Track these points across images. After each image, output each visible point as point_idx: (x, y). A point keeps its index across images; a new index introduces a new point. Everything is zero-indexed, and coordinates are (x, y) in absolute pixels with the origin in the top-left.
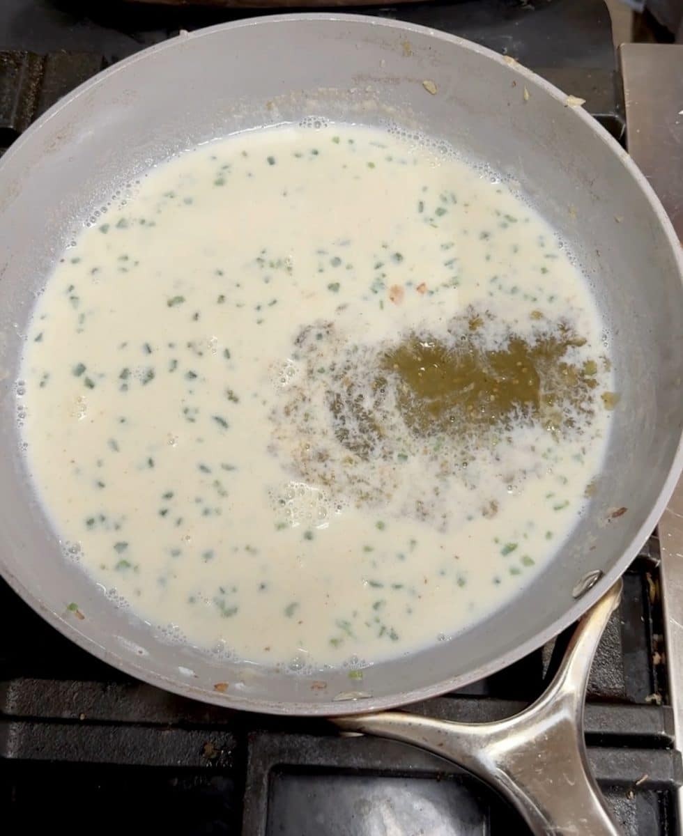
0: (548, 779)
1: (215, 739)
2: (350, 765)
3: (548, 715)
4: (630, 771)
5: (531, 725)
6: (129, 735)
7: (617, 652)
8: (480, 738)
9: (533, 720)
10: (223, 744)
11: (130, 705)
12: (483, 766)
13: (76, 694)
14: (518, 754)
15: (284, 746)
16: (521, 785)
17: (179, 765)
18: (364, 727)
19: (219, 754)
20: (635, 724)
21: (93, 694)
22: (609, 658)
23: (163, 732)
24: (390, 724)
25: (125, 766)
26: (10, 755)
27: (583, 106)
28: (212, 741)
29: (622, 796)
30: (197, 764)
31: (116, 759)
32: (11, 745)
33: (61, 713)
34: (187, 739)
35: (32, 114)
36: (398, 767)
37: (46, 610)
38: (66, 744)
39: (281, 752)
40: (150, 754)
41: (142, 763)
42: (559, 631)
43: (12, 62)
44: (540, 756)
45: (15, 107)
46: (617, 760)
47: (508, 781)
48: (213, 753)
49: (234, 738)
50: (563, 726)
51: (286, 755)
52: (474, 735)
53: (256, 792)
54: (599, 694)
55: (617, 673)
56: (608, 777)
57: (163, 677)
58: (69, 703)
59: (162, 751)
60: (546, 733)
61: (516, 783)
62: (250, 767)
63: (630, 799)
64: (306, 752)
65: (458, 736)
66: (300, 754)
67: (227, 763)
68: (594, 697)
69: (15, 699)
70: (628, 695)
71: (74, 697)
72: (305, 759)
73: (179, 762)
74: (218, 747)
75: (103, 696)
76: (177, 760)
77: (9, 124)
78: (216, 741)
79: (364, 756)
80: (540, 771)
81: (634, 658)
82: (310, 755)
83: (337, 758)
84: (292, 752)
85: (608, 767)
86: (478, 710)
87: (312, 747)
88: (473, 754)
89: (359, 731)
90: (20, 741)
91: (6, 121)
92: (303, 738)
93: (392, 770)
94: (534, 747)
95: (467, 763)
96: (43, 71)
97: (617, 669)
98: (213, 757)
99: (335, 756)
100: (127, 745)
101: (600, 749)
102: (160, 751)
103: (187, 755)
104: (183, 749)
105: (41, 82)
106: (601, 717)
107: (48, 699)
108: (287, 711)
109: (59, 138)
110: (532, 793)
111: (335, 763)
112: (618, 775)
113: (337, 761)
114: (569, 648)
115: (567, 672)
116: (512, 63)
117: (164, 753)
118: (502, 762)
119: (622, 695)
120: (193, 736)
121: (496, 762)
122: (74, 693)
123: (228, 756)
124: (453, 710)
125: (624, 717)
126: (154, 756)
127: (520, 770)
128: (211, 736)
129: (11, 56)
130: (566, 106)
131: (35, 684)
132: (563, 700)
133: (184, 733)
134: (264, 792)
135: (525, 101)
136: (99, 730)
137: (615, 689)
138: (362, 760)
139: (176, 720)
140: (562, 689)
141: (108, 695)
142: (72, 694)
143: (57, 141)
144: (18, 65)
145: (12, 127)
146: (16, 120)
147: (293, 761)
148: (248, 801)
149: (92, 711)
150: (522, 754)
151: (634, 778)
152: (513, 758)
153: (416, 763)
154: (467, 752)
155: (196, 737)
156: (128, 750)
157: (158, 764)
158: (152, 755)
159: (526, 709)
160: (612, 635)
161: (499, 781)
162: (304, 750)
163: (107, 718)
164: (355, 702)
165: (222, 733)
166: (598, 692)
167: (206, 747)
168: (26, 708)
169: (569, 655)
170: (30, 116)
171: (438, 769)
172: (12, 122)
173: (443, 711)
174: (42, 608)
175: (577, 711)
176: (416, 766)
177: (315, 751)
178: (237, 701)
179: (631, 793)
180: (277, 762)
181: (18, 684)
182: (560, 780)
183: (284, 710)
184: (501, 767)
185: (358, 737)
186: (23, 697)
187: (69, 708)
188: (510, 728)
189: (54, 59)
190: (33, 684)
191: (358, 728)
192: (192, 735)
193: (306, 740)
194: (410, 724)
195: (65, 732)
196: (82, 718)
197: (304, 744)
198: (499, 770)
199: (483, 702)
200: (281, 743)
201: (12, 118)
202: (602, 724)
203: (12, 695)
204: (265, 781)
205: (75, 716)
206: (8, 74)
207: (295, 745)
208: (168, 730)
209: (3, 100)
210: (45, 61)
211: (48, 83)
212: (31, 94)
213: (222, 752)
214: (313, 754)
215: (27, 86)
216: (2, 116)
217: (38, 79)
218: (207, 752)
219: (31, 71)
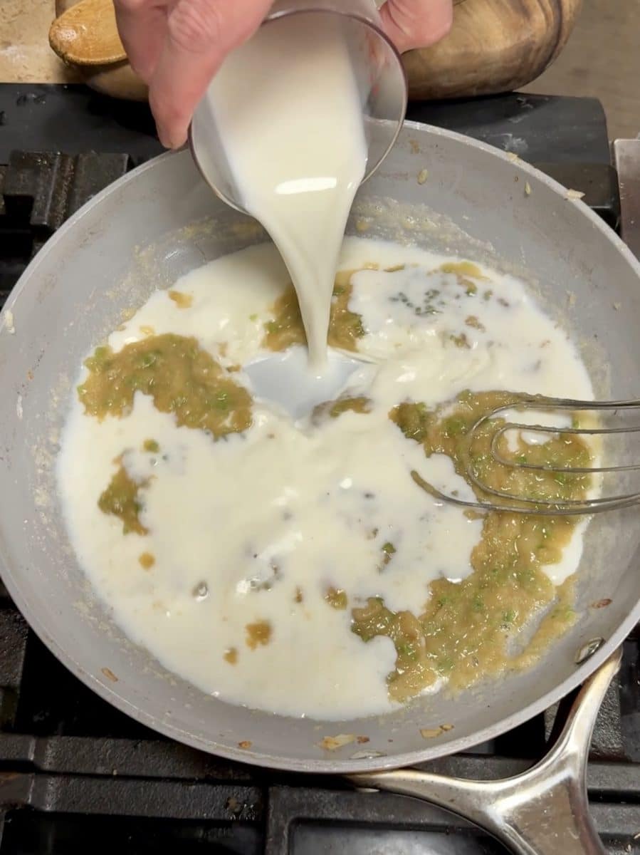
0: (553, 834)
1: (238, 794)
2: (365, 819)
3: (553, 773)
4: (628, 826)
5: (537, 783)
6: (158, 789)
7: (615, 714)
8: (489, 794)
9: (539, 778)
10: (246, 798)
11: (159, 761)
12: (492, 822)
13: (109, 751)
14: (525, 810)
15: (304, 800)
16: (527, 839)
17: (205, 818)
18: (379, 784)
19: (242, 807)
20: (633, 782)
21: (125, 751)
22: (608, 719)
23: (190, 787)
24: (404, 781)
25: (153, 818)
26: (48, 809)
27: (582, 199)
28: (235, 795)
29: (621, 849)
30: (222, 817)
31: (147, 812)
32: (49, 798)
33: (95, 769)
34: (212, 793)
35: (65, 211)
36: (410, 821)
37: (83, 673)
38: (101, 798)
39: (301, 806)
40: (179, 807)
41: (170, 816)
42: (563, 695)
43: (46, 163)
44: (545, 811)
45: (48, 207)
46: (615, 814)
47: (515, 835)
48: (236, 807)
49: (256, 793)
50: (568, 784)
51: (305, 809)
52: (483, 792)
53: (277, 844)
54: (598, 754)
55: (616, 734)
56: (607, 831)
57: (192, 736)
58: (102, 760)
59: (189, 805)
60: (551, 790)
61: (523, 837)
62: (271, 820)
63: (628, 852)
64: (324, 807)
65: (468, 793)
66: (318, 809)
67: (249, 816)
68: (596, 757)
69: (52, 755)
70: (625, 754)
71: (108, 754)
72: (323, 813)
73: (205, 815)
74: (241, 801)
75: (134, 753)
76: (204, 813)
77: (44, 220)
78: (239, 796)
79: (379, 811)
80: (545, 825)
81: (631, 719)
82: (327, 810)
83: (353, 812)
84: (311, 806)
85: (607, 821)
86: (485, 768)
87: (329, 802)
88: (483, 809)
89: (375, 787)
90: (57, 796)
91: (40, 218)
92: (320, 793)
93: (404, 823)
94: (540, 803)
95: (477, 819)
96: (74, 170)
97: (615, 730)
98: (237, 810)
99: (350, 811)
100: (157, 799)
101: (601, 805)
102: (187, 805)
103: (212, 809)
104: (208, 803)
105: (72, 182)
106: (601, 775)
107: (84, 757)
108: (308, 768)
109: (91, 233)
110: (539, 846)
111: (351, 817)
112: (617, 830)
113: (354, 815)
114: (573, 710)
115: (570, 733)
116: (513, 159)
117: (191, 806)
118: (510, 817)
119: (620, 754)
120: (218, 790)
121: (505, 817)
122: (107, 751)
123: (250, 810)
124: (461, 768)
125: (623, 775)
126: (182, 809)
127: (527, 824)
128: (235, 790)
129: (45, 157)
130: (566, 199)
131: (71, 742)
132: (567, 759)
133: (210, 787)
134: (285, 844)
135: (526, 195)
136: (131, 784)
137: (614, 748)
138: (376, 815)
139: (202, 776)
140: (566, 750)
141: (139, 752)
142: (105, 750)
143: (90, 236)
144: (51, 165)
145: (45, 223)
146: (49, 217)
147: (312, 815)
148: (270, 852)
149: (124, 767)
150: (529, 810)
151: (633, 833)
152: (521, 813)
153: (426, 818)
154: (477, 807)
155: (219, 792)
156: (158, 802)
157: (185, 817)
158: (180, 809)
159: (532, 768)
160: (610, 699)
161: (507, 834)
162: (322, 804)
163: (137, 774)
164: (371, 761)
165: (245, 788)
166: (597, 752)
167: (230, 802)
168: (63, 764)
169: (572, 718)
170: (63, 212)
171: (447, 823)
172: (46, 219)
173: (452, 769)
174: (80, 671)
175: (581, 769)
176: (427, 820)
177: (332, 806)
178: (261, 759)
179: (629, 847)
180: (297, 815)
181: (55, 742)
182: (564, 834)
183: (305, 767)
184: (509, 822)
185: (372, 793)
186: (60, 754)
187: (103, 764)
188: (517, 785)
189: (84, 159)
190: (69, 741)
191: (374, 784)
192: (216, 789)
193: (323, 794)
194: (423, 781)
195: (100, 787)
196: (115, 773)
197: (322, 798)
198: (507, 825)
199: (489, 761)
200: (300, 798)
201: (46, 215)
202: (602, 782)
203: (50, 752)
204: (285, 833)
205: (108, 771)
206: (41, 174)
207: (314, 800)
208: (195, 784)
209: (38, 198)
210: (76, 161)
211: (79, 182)
212: (64, 192)
213: (245, 805)
214: (330, 808)
215: (59, 185)
216: (36, 213)
217: (69, 178)
218: (231, 805)
219: (64, 171)
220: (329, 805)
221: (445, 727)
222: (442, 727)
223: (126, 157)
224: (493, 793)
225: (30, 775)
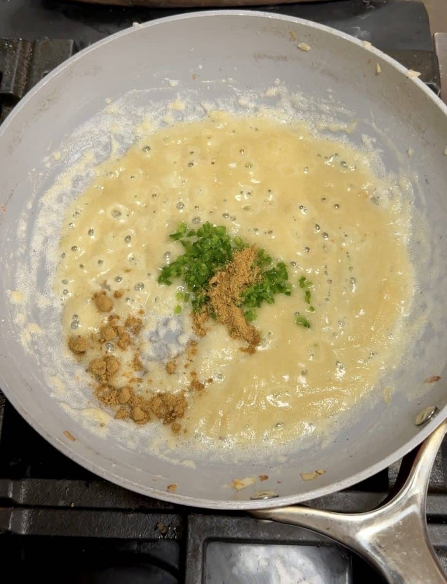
0: (403, 552)
1: (165, 519)
2: (259, 538)
6: (105, 517)
8: (355, 524)
9: (392, 512)
10: (170, 522)
12: (358, 544)
13: (68, 489)
14: (382, 535)
15: (213, 525)
17: (140, 537)
18: (273, 517)
19: (168, 529)
21: (80, 489)
23: (128, 515)
24: (293, 515)
25: (102, 538)
26: (23, 532)
27: (420, 77)
28: (162, 520)
29: (443, 556)
30: (153, 537)
31: (97, 534)
32: (23, 525)
33: (57, 502)
34: (145, 520)
35: (26, 83)
36: (292, 539)
37: (51, 437)
38: (62, 524)
39: (212, 529)
41: (115, 536)
43: (11, 46)
44: (397, 536)
45: (14, 79)
48: (163, 530)
49: (177, 519)
50: (412, 516)
51: (215, 531)
52: (351, 522)
53: (195, 557)
55: (439, 472)
56: (435, 544)
57: (134, 484)
58: (63, 496)
59: (128, 528)
60: (401, 520)
64: (228, 529)
65: (340, 523)
66: (224, 531)
67: (173, 535)
69: (25, 493)
70: (446, 487)
71: (67, 492)
72: (228, 534)
73: (140, 535)
74: (167, 525)
75: (87, 490)
76: (139, 534)
77: (10, 90)
78: (165, 521)
79: (269, 532)
80: (397, 546)
82: (231, 531)
83: (250, 533)
84: (219, 529)
85: (435, 537)
86: (346, 499)
87: (233, 526)
88: (351, 536)
89: (270, 519)
90: (30, 523)
91: (7, 88)
93: (288, 540)
94: (393, 530)
95: (347, 541)
96: (33, 52)
98: (163, 532)
100: (104, 523)
101: (430, 525)
102: (127, 528)
103: (146, 530)
104: (142, 527)
105: (31, 61)
106: (431, 503)
107: (49, 494)
109: (49, 100)
112: (442, 543)
113: (250, 535)
114: (416, 461)
116: (368, 46)
117: (130, 529)
118: (371, 541)
119: (442, 487)
122: (66, 489)
123: (174, 531)
125: (446, 503)
126: (123, 532)
127: (383, 546)
128: (162, 517)
129: (10, 42)
130: (407, 77)
131: (38, 482)
132: (412, 498)
133: (143, 515)
134: (200, 557)
135: (377, 74)
136: (85, 513)
137: (437, 483)
138: (267, 534)
139: (137, 506)
141: (90, 490)
143: (47, 102)
144: (15, 48)
145: (11, 92)
146: (14, 87)
147: (220, 536)
148: (189, 563)
149: (79, 501)
150: (385, 535)
152: (379, 538)
153: (304, 537)
156: (105, 527)
157: (126, 537)
158: (121, 531)
159: (388, 503)
162: (227, 527)
163: (89, 506)
164: (266, 501)
165: (169, 515)
167: (159, 525)
168: (34, 499)
169: (415, 466)
170: (24, 84)
171: (319, 540)
172: (12, 89)
175: (421, 504)
177: (234, 529)
180: (209, 536)
181: (27, 483)
186: (31, 492)
187: (64, 499)
188: (376, 517)
189: (40, 44)
191: (270, 517)
192: (148, 516)
193: (228, 520)
194: (306, 514)
195: (61, 515)
196: (73, 505)
197: (227, 523)
200: (211, 523)
201: (12, 86)
202: (431, 508)
203: (23, 490)
204: (200, 549)
205: (68, 504)
206: (8, 55)
207: (221, 524)
208: (132, 513)
209: (6, 74)
210: (34, 45)
211: (36, 61)
212: (25, 69)
213: (170, 528)
214: (233, 530)
215: (21, 63)
216: (4, 85)
217: (29, 58)
218: (159, 528)
219: (24, 53)
220: (232, 527)
221: (319, 471)
222: (316, 472)
223: (72, 42)
224: (358, 523)
225: (10, 509)
